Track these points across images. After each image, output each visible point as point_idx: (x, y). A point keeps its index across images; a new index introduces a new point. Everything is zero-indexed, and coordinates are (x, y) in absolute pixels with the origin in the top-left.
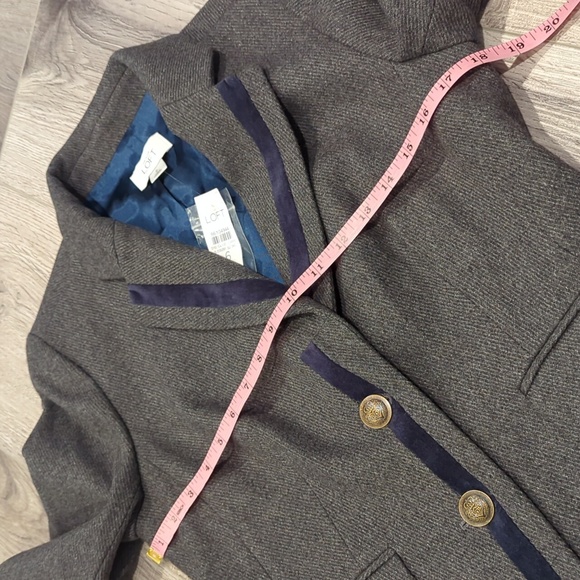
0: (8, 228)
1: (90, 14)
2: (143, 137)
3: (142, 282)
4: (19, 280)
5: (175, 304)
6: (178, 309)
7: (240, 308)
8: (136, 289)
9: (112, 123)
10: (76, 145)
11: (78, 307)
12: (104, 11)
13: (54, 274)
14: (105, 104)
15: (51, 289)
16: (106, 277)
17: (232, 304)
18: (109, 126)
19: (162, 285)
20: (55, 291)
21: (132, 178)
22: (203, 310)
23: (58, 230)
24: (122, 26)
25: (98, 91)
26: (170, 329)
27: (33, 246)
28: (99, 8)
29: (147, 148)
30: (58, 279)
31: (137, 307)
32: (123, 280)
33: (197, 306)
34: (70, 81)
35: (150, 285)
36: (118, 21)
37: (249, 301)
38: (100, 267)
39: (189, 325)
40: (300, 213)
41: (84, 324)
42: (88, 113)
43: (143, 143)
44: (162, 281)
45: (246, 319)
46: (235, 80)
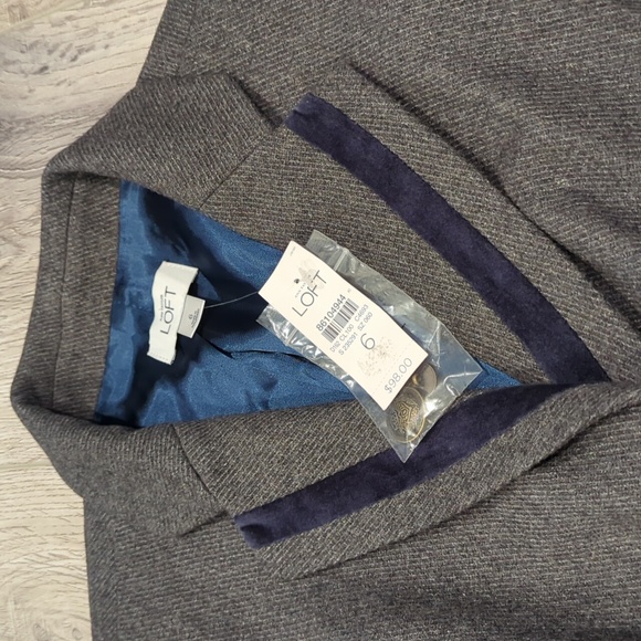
0: (11, 533)
1: (7, 138)
2: (143, 280)
3: (261, 501)
4: (66, 608)
5: (334, 515)
6: (344, 521)
7: (474, 461)
8: (253, 521)
9: (85, 281)
10: (41, 345)
11: (156, 602)
12: (29, 122)
13: (93, 569)
14: (63, 255)
15: (98, 597)
16: (189, 525)
17: (453, 460)
18: (82, 288)
19: (299, 491)
20: (106, 595)
21: (151, 353)
22: (395, 499)
23: (71, 492)
24: (69, 125)
25: (44, 241)
26: (339, 564)
27: (67, 541)
28: (18, 122)
29: (157, 291)
30: (102, 574)
31: (264, 553)
32: (223, 514)
33: (379, 497)
34: (17, 254)
35: (279, 500)
36: (58, 122)
37: (487, 438)
38: (172, 512)
39: (376, 540)
40: (512, 256)
41: (178, 627)
42: (40, 285)
43: (149, 288)
44: (297, 484)
45: (493, 474)
46: (313, 102)
